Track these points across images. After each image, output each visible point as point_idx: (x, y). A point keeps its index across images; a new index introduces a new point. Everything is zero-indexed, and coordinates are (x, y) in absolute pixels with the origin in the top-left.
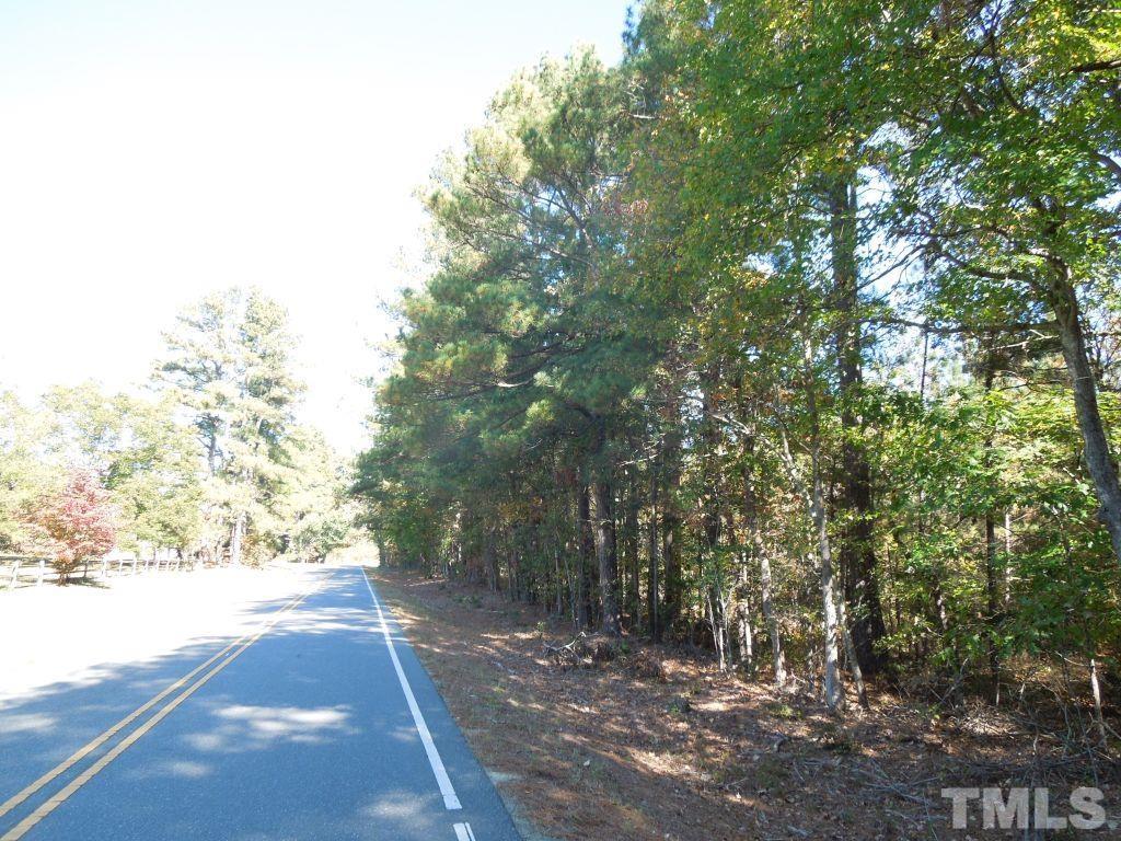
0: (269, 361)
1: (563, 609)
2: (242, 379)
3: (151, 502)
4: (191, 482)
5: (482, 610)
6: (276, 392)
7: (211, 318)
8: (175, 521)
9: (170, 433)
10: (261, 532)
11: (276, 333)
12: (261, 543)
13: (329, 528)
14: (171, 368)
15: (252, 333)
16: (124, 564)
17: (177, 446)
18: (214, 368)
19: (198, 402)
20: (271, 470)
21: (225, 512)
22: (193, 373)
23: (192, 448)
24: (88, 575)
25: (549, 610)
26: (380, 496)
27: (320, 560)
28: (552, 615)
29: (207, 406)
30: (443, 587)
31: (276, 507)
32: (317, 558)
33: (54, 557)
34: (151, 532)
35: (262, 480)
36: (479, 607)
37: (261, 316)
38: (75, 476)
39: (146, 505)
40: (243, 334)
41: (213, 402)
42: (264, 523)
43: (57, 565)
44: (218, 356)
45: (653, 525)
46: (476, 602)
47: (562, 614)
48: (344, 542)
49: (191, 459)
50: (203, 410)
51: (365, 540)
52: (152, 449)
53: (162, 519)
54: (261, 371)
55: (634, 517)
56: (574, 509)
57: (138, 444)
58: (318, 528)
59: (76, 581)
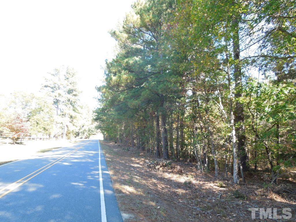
0: (73, 84)
1: (152, 152)
2: (65, 89)
3: (41, 122)
4: (51, 117)
5: (129, 152)
6: (74, 93)
7: (56, 73)
8: (47, 127)
9: (45, 104)
10: (71, 131)
11: (74, 77)
12: (71, 133)
13: (90, 130)
14: (46, 86)
15: (67, 77)
16: (32, 139)
17: (48, 107)
18: (58, 86)
19: (53, 96)
20: (73, 114)
21: (61, 125)
22: (52, 88)
23: (52, 108)
24: (22, 142)
25: (148, 152)
26: (103, 121)
27: (88, 138)
28: (149, 153)
29: (56, 96)
30: (119, 145)
31: (75, 124)
32: (87, 137)
33: (11, 137)
34: (41, 130)
35: (71, 117)
36: (129, 151)
37: (70, 72)
38: (17, 115)
39: (39, 123)
40: (65, 77)
41: (57, 95)
42: (72, 128)
43: (13, 139)
44: (59, 83)
45: (177, 128)
46: (128, 149)
47: (152, 153)
48: (94, 133)
49: (51, 111)
50: (55, 98)
51: (99, 133)
52: (41, 108)
53: (44, 127)
54: (70, 87)
55: (172, 126)
56: (155, 123)
57: (37, 107)
58: (87, 129)
59: (18, 143)
